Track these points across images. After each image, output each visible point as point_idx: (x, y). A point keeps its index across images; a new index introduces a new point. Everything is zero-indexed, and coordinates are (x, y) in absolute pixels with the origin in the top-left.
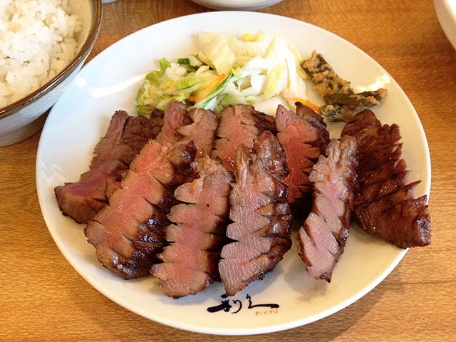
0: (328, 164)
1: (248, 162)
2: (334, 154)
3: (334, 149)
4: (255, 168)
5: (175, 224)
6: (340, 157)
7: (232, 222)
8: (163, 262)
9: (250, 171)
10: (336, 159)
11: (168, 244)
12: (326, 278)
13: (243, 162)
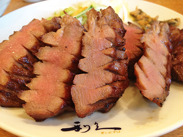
0: (152, 34)
1: (96, 19)
2: (156, 28)
3: (156, 26)
4: (100, 22)
5: (41, 61)
6: (161, 30)
7: (83, 57)
8: (29, 89)
9: (98, 24)
10: (158, 31)
11: (35, 76)
12: (158, 102)
13: (93, 19)
